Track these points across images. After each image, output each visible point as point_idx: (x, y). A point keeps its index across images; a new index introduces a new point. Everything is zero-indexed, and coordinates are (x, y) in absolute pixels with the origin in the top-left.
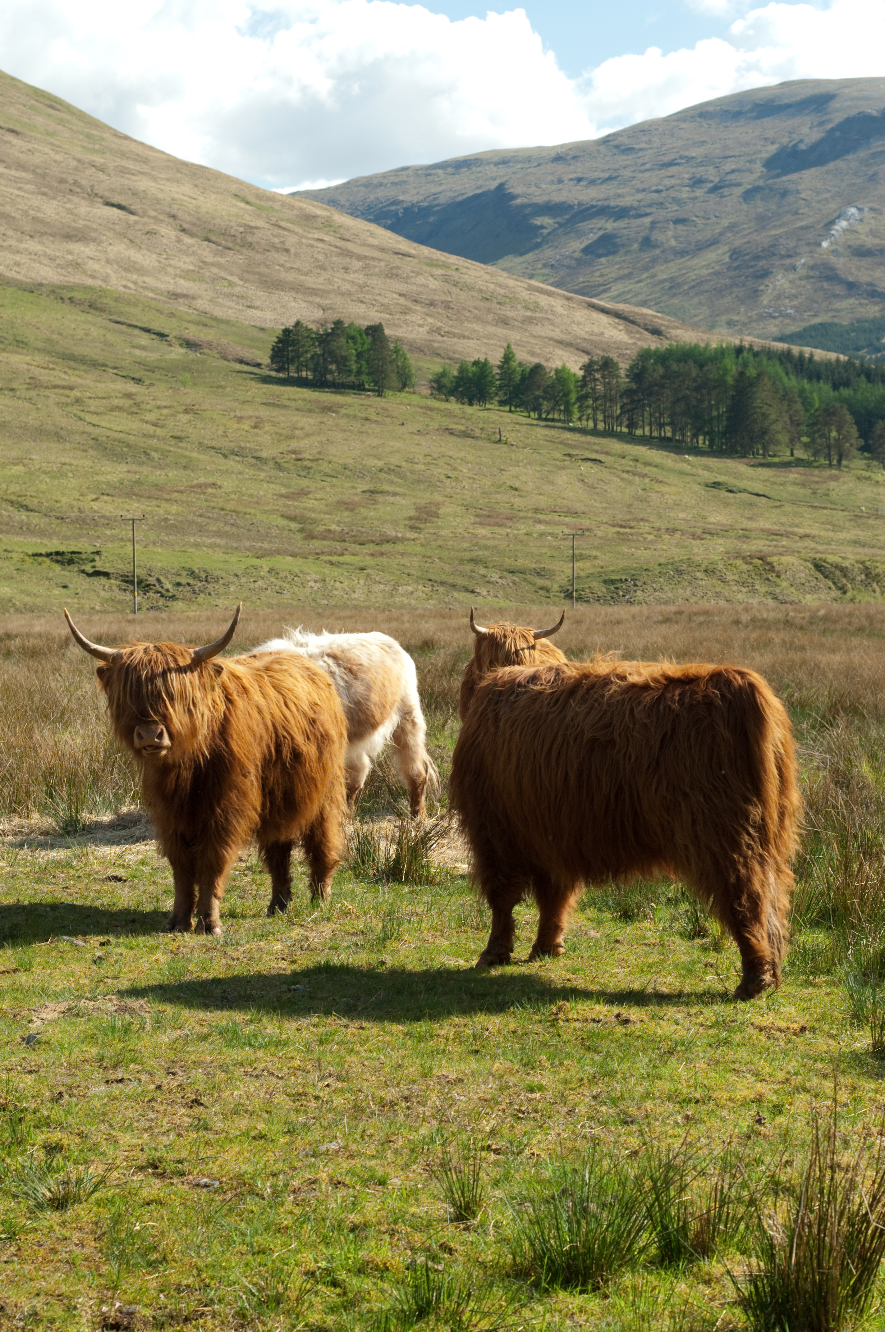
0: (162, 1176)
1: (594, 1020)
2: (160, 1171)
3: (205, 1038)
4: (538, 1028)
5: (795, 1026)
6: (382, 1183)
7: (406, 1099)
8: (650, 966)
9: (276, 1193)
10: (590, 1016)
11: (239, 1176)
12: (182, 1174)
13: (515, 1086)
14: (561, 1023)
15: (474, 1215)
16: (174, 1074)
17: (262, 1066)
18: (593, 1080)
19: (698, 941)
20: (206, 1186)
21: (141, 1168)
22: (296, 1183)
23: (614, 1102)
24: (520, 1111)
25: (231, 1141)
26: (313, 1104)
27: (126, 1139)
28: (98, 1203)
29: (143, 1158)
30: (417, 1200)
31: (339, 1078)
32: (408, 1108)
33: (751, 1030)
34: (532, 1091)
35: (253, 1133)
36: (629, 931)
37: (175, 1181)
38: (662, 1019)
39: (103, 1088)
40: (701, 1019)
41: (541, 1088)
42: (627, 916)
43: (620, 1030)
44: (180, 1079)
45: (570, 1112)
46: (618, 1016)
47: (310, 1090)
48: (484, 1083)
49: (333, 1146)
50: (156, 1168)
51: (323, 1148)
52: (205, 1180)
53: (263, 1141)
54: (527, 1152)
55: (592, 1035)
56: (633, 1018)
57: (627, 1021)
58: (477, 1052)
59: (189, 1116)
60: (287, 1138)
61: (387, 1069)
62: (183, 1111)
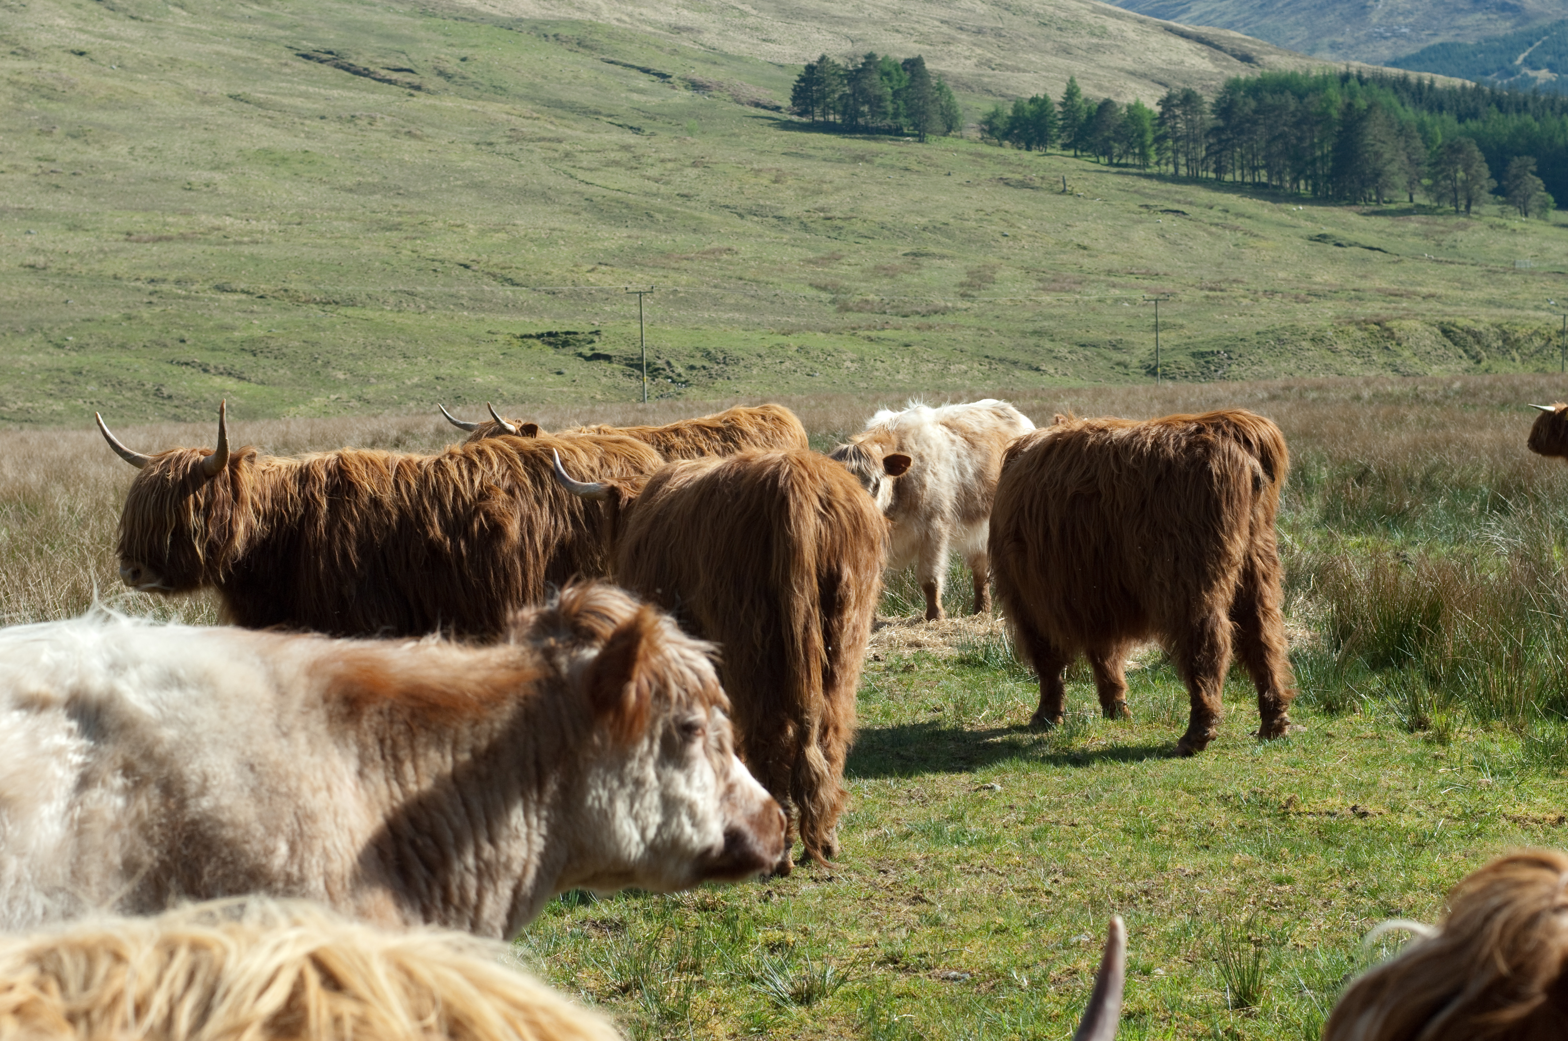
0: (906, 969)
1: (1328, 813)
2: (901, 965)
3: (907, 836)
4: (1267, 821)
5: (1552, 816)
6: (1147, 972)
7: (1146, 893)
8: (1375, 759)
9: (1035, 984)
10: (1323, 808)
11: (991, 968)
12: (929, 968)
13: (1262, 878)
14: (1293, 817)
15: (1255, 1001)
16: (885, 872)
17: (978, 863)
18: (1343, 872)
19: (1419, 733)
20: (955, 979)
21: (880, 964)
22: (1054, 974)
23: (1373, 894)
24: (1271, 903)
25: (971, 935)
26: (1044, 899)
27: (853, 936)
28: (846, 997)
29: (880, 955)
30: (1189, 988)
31: (1066, 874)
32: (1149, 902)
33: (1503, 822)
34: (1280, 882)
35: (993, 927)
36: (1337, 725)
37: (921, 974)
38: (1402, 811)
39: (813, 886)
40: (1446, 811)
41: (1290, 881)
42: (1331, 709)
43: (1359, 823)
44: (893, 877)
45: (1325, 905)
46: (1354, 809)
47: (1039, 885)
48: (1226, 876)
49: (1084, 939)
50: (896, 962)
51: (1074, 940)
52: (954, 973)
53: (1005, 935)
54: (1290, 943)
55: (1329, 828)
56: (1370, 810)
57: (1364, 814)
58: (1207, 847)
59: (915, 912)
60: (1030, 932)
61: (1117, 864)
62: (906, 908)
